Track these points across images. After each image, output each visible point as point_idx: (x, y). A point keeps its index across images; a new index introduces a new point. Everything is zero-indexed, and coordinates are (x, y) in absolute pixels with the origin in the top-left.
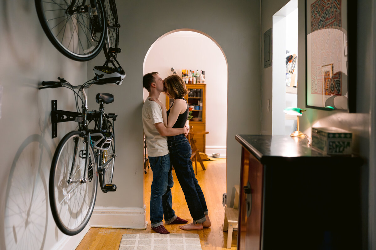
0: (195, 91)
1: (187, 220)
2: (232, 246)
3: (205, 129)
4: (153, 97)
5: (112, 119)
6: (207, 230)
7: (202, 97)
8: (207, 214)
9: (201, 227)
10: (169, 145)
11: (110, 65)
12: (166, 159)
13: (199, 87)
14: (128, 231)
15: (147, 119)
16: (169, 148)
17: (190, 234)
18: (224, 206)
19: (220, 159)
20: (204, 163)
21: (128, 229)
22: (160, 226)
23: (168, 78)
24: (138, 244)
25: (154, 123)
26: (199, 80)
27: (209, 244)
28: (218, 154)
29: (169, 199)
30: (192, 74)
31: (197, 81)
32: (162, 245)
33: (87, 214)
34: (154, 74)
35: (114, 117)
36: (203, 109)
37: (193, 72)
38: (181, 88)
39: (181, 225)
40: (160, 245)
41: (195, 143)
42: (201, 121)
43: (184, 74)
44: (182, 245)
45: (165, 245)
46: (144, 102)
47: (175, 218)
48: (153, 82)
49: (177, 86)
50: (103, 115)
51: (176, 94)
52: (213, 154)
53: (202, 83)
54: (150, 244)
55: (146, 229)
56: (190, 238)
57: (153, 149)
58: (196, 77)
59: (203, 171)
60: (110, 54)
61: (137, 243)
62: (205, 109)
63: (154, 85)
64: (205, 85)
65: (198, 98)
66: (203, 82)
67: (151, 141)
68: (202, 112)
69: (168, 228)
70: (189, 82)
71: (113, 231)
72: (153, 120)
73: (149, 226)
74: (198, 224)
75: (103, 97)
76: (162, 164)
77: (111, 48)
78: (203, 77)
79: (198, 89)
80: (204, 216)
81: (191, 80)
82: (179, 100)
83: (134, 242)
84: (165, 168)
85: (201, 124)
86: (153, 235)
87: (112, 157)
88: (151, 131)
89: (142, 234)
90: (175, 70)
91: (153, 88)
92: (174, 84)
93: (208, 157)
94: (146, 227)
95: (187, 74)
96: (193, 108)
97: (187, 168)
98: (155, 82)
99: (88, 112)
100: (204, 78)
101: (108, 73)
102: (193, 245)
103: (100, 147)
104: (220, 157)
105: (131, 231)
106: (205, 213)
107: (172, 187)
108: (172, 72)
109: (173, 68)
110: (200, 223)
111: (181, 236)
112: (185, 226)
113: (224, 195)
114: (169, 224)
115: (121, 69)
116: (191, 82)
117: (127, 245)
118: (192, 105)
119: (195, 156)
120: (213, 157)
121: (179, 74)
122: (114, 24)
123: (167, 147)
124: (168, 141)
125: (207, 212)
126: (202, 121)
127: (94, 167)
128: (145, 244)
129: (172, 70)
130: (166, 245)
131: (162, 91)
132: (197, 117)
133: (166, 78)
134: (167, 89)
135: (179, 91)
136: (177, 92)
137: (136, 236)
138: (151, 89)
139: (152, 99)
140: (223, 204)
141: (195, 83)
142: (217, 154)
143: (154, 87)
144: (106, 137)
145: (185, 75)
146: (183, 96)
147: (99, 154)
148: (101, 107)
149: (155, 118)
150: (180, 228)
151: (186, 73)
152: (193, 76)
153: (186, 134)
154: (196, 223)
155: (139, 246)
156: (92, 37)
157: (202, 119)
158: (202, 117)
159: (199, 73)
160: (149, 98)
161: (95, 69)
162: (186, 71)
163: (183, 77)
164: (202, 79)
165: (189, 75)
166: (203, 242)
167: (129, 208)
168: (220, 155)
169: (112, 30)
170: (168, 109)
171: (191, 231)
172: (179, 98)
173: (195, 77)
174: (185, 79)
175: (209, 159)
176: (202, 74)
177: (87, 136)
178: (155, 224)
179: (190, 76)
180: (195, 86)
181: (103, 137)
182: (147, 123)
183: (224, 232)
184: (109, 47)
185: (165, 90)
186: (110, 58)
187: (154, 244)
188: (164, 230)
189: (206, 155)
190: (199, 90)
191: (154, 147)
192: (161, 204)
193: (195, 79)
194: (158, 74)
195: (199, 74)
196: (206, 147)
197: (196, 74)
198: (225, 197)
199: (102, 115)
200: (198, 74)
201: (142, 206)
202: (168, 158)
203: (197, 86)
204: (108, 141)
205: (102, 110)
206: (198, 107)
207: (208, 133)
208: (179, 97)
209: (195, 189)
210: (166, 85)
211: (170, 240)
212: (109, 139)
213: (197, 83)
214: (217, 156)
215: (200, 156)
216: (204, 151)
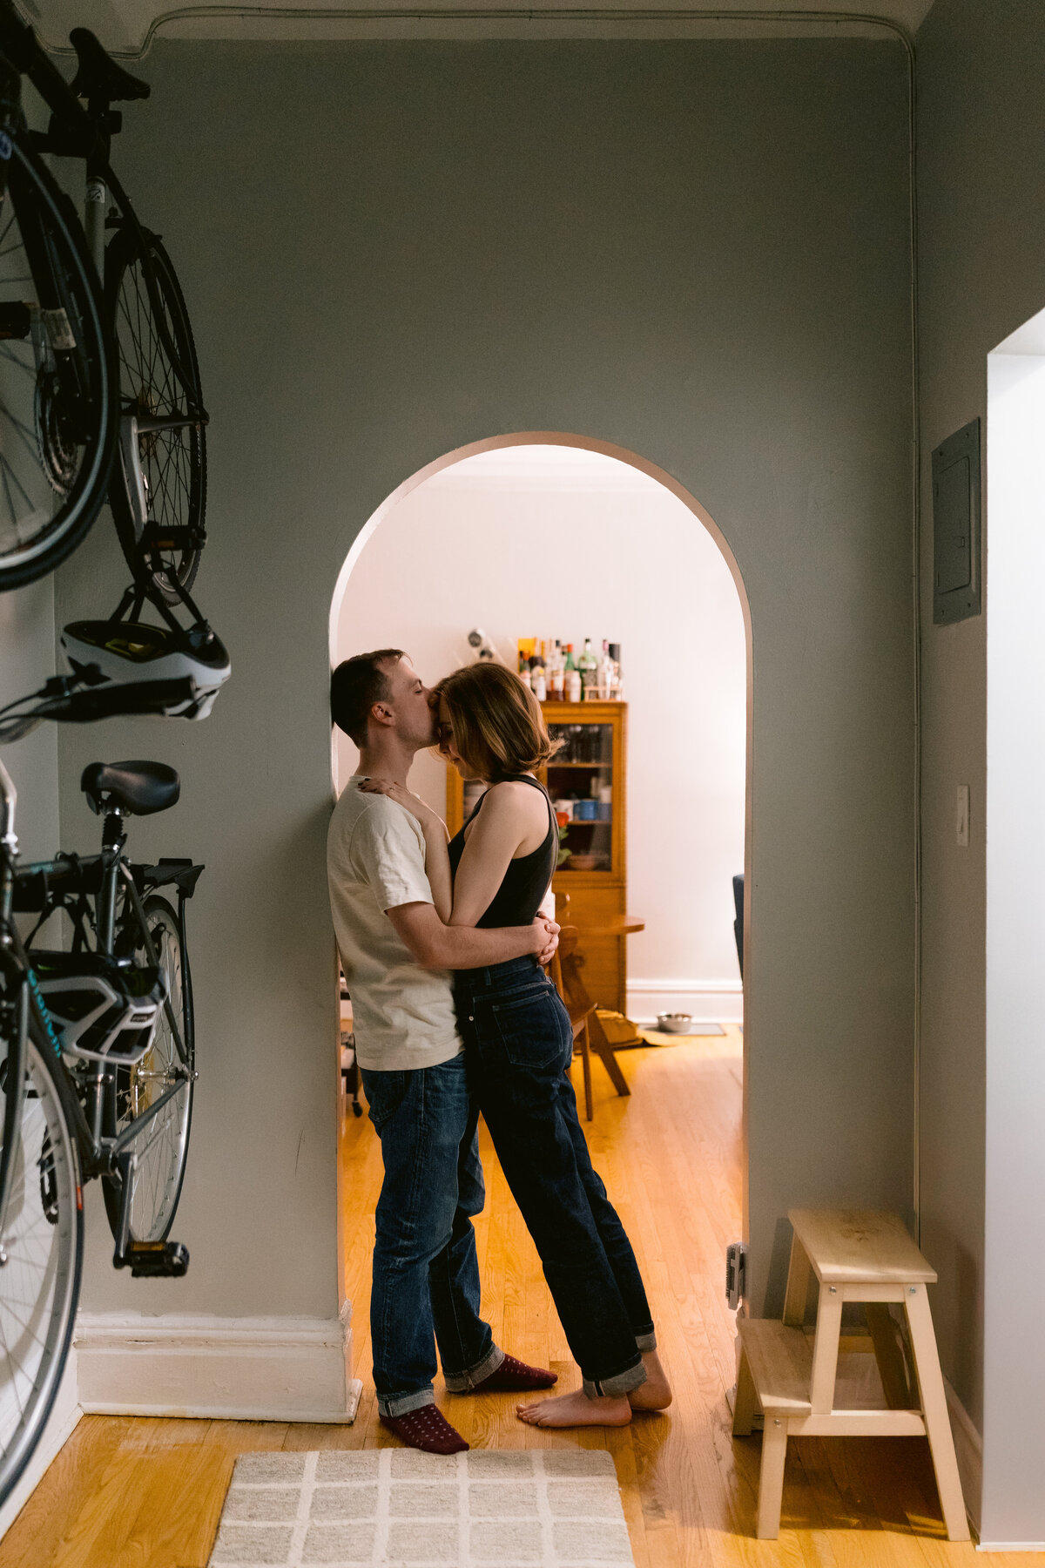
0: (576, 735)
1: (554, 1371)
2: (784, 1525)
3: (622, 909)
4: (382, 775)
5: (174, 887)
6: (653, 1426)
7: (609, 758)
8: (651, 1347)
9: (622, 1412)
10: (460, 1011)
11: (150, 615)
12: (446, 1081)
13: (592, 718)
14: (263, 1436)
15: (350, 885)
16: (462, 1028)
17: (569, 1446)
18: (733, 1306)
19: (694, 1040)
20: (621, 1057)
21: (262, 1422)
22: (423, 1409)
23: (453, 677)
24: (312, 1516)
25: (386, 904)
26: (596, 684)
27: (667, 1512)
28: (684, 1016)
29: (465, 1272)
30: (565, 658)
31: (587, 689)
32: (431, 1520)
33: (22, 1425)
34: (386, 660)
35: (184, 873)
36: (615, 817)
37: (569, 647)
38: (518, 726)
39: (523, 1401)
40: (423, 1520)
41: (581, 970)
42: (604, 866)
43: (527, 658)
44: (528, 1519)
45: (448, 1519)
46: (338, 796)
47: (495, 1362)
48: (380, 700)
49: (500, 715)
50: (121, 875)
51: (492, 757)
52: (659, 1018)
53: (606, 698)
54: (372, 1512)
55: (351, 1424)
56: (570, 1479)
57: (381, 1031)
58: (582, 671)
59: (620, 1101)
60: (147, 558)
61: (304, 1508)
62: (624, 813)
63: (387, 714)
64: (622, 706)
65: (592, 765)
66: (614, 693)
67: (375, 994)
68: (608, 830)
69: (461, 1415)
70: (551, 694)
71: (191, 1433)
72: (381, 889)
73: (366, 1407)
74: (608, 1399)
75: (117, 780)
76: (427, 1106)
77: (151, 525)
78: (612, 672)
79: (593, 725)
80: (637, 1360)
81: (559, 685)
82: (510, 789)
83: (288, 1504)
84: (445, 1126)
85: (605, 885)
86: (388, 1457)
87: (173, 1082)
88: (369, 945)
89: (331, 1454)
90: (488, 642)
91: (381, 731)
92: (485, 707)
93: (641, 1033)
94: (352, 1408)
95: (541, 658)
96: (570, 813)
97: (550, 1126)
98: (390, 700)
99: (18, 873)
100: (618, 674)
101: (137, 658)
102: (584, 1519)
103: (97, 1050)
104: (692, 1030)
105: (279, 1437)
106: (640, 1341)
107: (479, 1210)
108: (476, 651)
109: (480, 632)
110: (615, 1395)
111: (521, 1462)
112: (544, 1405)
113: (731, 1254)
114: (463, 1394)
115: (205, 638)
116: (557, 692)
117: (255, 1523)
118: (567, 797)
119: (581, 1035)
120: (662, 1028)
121: (506, 659)
122: (175, 407)
123: (451, 1021)
124: (455, 993)
125: (653, 1337)
126: (610, 868)
127: (63, 1159)
128: (347, 1515)
129: (474, 639)
130: (453, 1521)
131: (422, 745)
132: (587, 853)
133: (445, 681)
134: (449, 733)
135: (509, 745)
136: (500, 749)
137: (302, 1467)
138: (371, 732)
139: (375, 786)
140: (728, 1295)
141: (575, 697)
142: (677, 1016)
143: (387, 726)
144: (130, 999)
145: (533, 662)
146: (527, 768)
147: (100, 1077)
148: (113, 832)
149: (392, 882)
150: (520, 1418)
151: (537, 653)
152: (570, 667)
153: (543, 953)
154: (600, 1394)
155: (317, 1523)
156: (52, 467)
157: (610, 860)
158: (607, 847)
159: (597, 651)
160: (363, 778)
161: (67, 638)
162: (538, 643)
163: (521, 670)
164: (610, 679)
165: (548, 660)
166: (638, 1502)
167: (270, 1322)
168: (694, 1020)
169: (165, 435)
170: (458, 828)
171: (575, 1435)
172: (511, 780)
173: (575, 669)
174: (531, 679)
175: (644, 1041)
176: (607, 659)
177: (12, 1006)
178: (396, 1399)
179: (555, 668)
180: (576, 711)
181: (113, 997)
182: (353, 902)
183: (735, 1436)
184: (145, 518)
185: (439, 736)
186: (152, 575)
187: (391, 1515)
188: (441, 1433)
189: (630, 1023)
190: (596, 729)
191: (386, 1024)
192: (426, 1302)
193: (576, 679)
194: (404, 660)
195: (596, 656)
196: (631, 983)
197: (583, 659)
198: (738, 1263)
199: (114, 876)
200: (589, 658)
201: (330, 1310)
202: (457, 1077)
203: (585, 711)
204: (139, 1017)
205: (116, 847)
206: (592, 808)
207: (639, 928)
208: (509, 770)
209: (591, 1227)
210: (447, 715)
211: (472, 1490)
212: (143, 1004)
213: (587, 699)
214: (678, 1023)
215: (600, 1026)
216: (620, 1005)
